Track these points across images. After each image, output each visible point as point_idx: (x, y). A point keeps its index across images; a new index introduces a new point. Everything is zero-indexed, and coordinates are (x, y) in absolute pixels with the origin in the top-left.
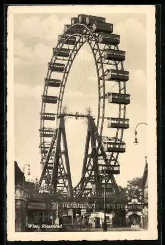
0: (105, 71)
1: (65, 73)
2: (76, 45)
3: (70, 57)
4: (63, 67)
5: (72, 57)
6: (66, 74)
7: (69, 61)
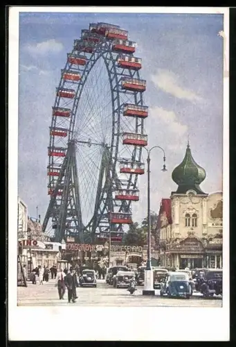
0: (121, 104)
1: (80, 84)
2: (94, 54)
3: (87, 67)
4: (78, 75)
5: (89, 67)
6: (81, 86)
7: (84, 71)
